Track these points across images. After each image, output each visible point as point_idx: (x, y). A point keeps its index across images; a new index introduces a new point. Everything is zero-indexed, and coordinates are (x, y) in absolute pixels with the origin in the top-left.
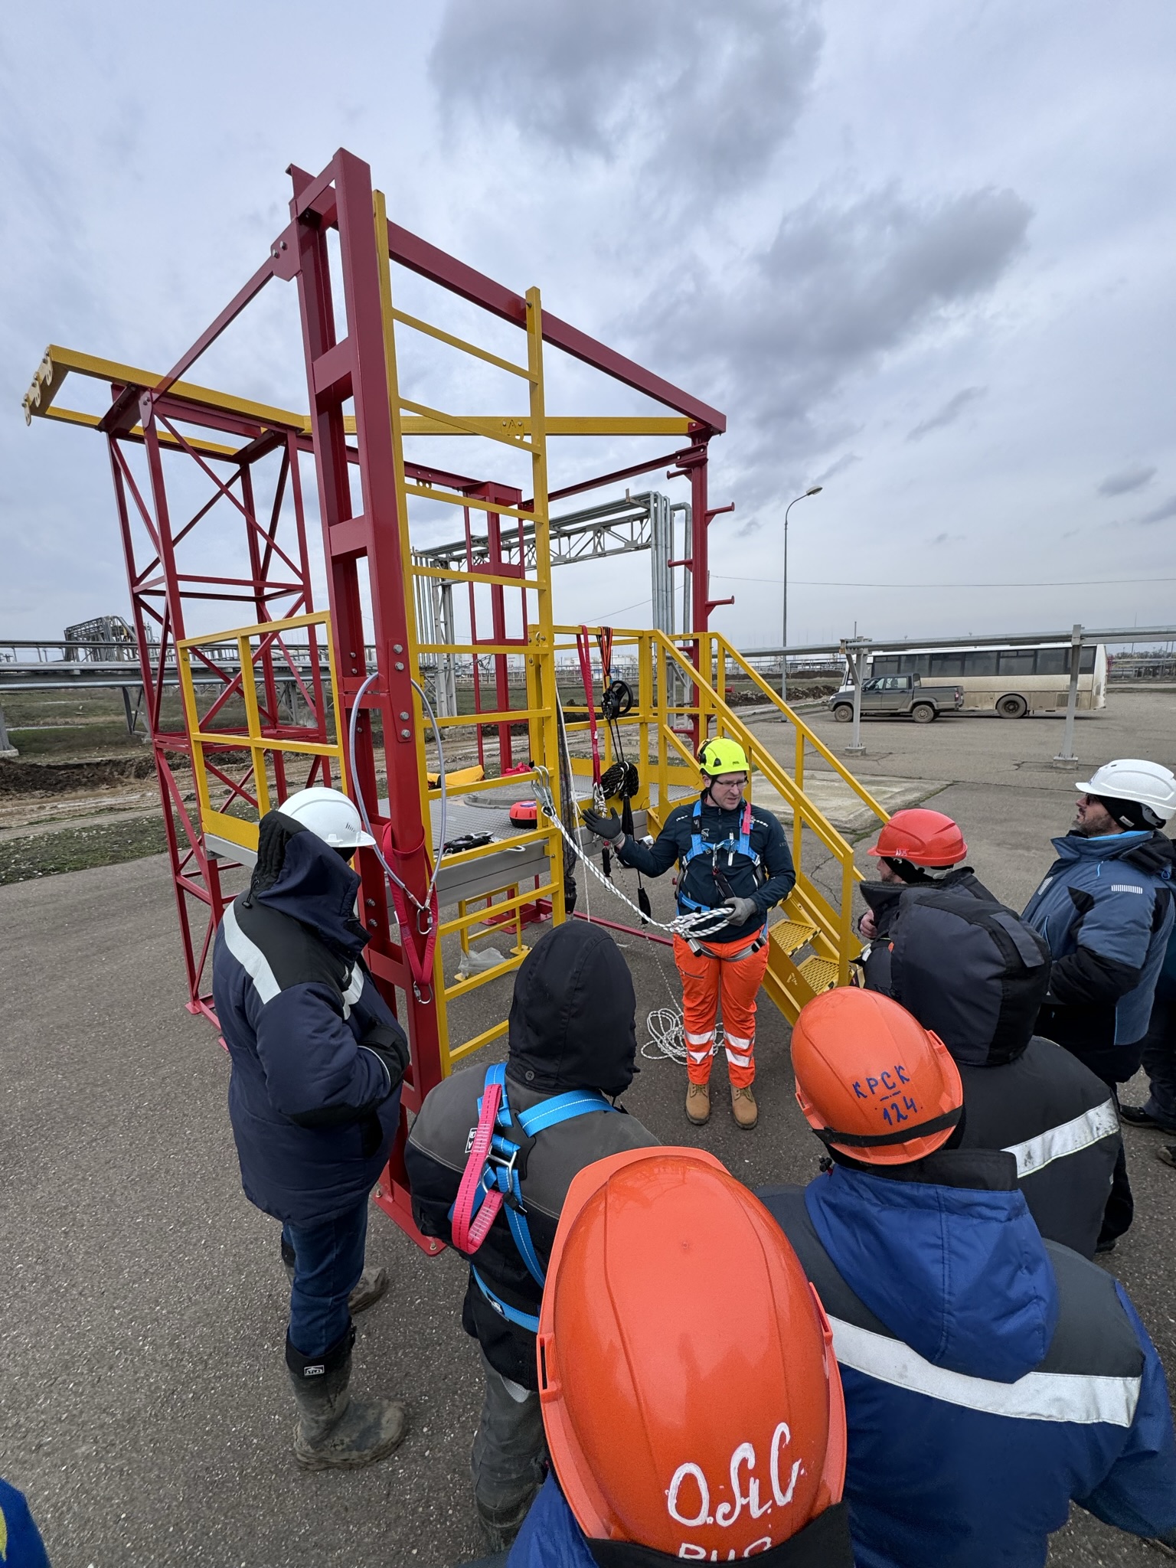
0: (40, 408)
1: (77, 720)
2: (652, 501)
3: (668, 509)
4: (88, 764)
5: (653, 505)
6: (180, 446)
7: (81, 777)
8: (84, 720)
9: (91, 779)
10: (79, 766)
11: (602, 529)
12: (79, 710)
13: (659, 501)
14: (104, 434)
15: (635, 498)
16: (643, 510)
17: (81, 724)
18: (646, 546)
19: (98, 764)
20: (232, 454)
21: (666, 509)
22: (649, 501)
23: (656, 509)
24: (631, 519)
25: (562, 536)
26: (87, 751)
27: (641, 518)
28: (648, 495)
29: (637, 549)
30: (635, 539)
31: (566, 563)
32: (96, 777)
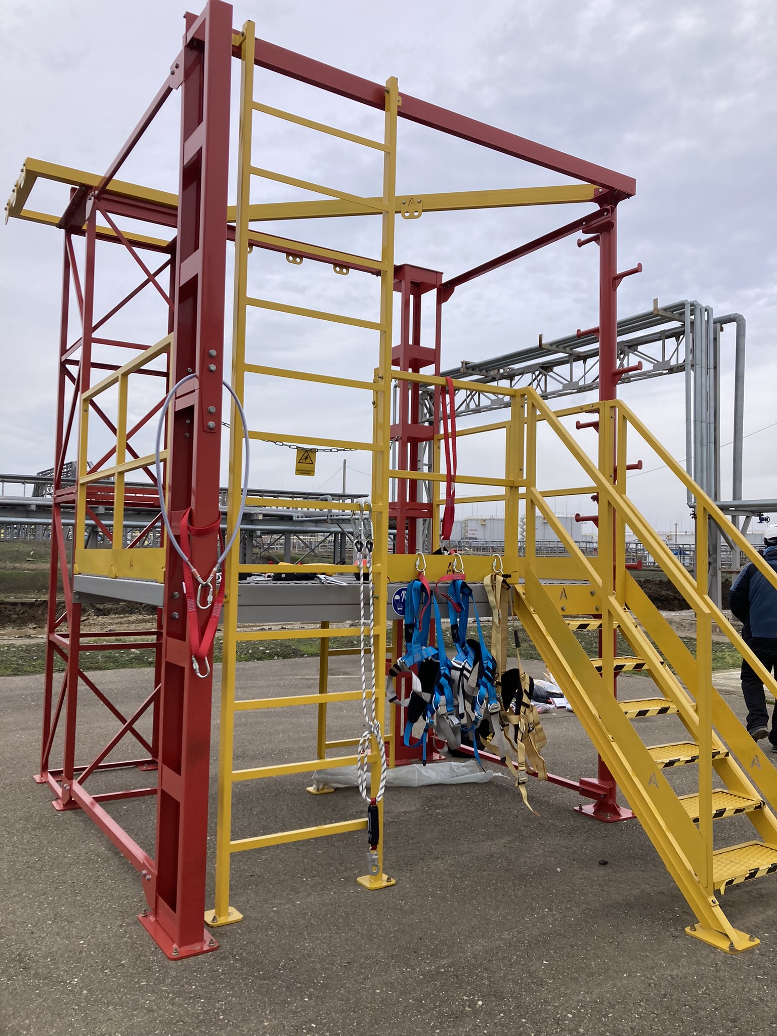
0: (16, 210)
1: (26, 565)
2: (688, 312)
3: (711, 322)
4: (23, 604)
5: (689, 318)
6: (117, 238)
7: (12, 613)
8: (32, 566)
9: (21, 616)
10: (14, 604)
11: (626, 348)
12: (30, 556)
13: (698, 312)
14: (63, 231)
15: (665, 309)
16: (678, 324)
17: (27, 570)
18: (680, 368)
19: (31, 605)
20: (165, 245)
21: (708, 322)
22: (683, 313)
23: (692, 323)
24: (664, 336)
25: (575, 360)
26: (26, 593)
27: (676, 334)
28: (682, 306)
29: (672, 370)
30: (667, 359)
31: (578, 392)
32: (26, 614)
